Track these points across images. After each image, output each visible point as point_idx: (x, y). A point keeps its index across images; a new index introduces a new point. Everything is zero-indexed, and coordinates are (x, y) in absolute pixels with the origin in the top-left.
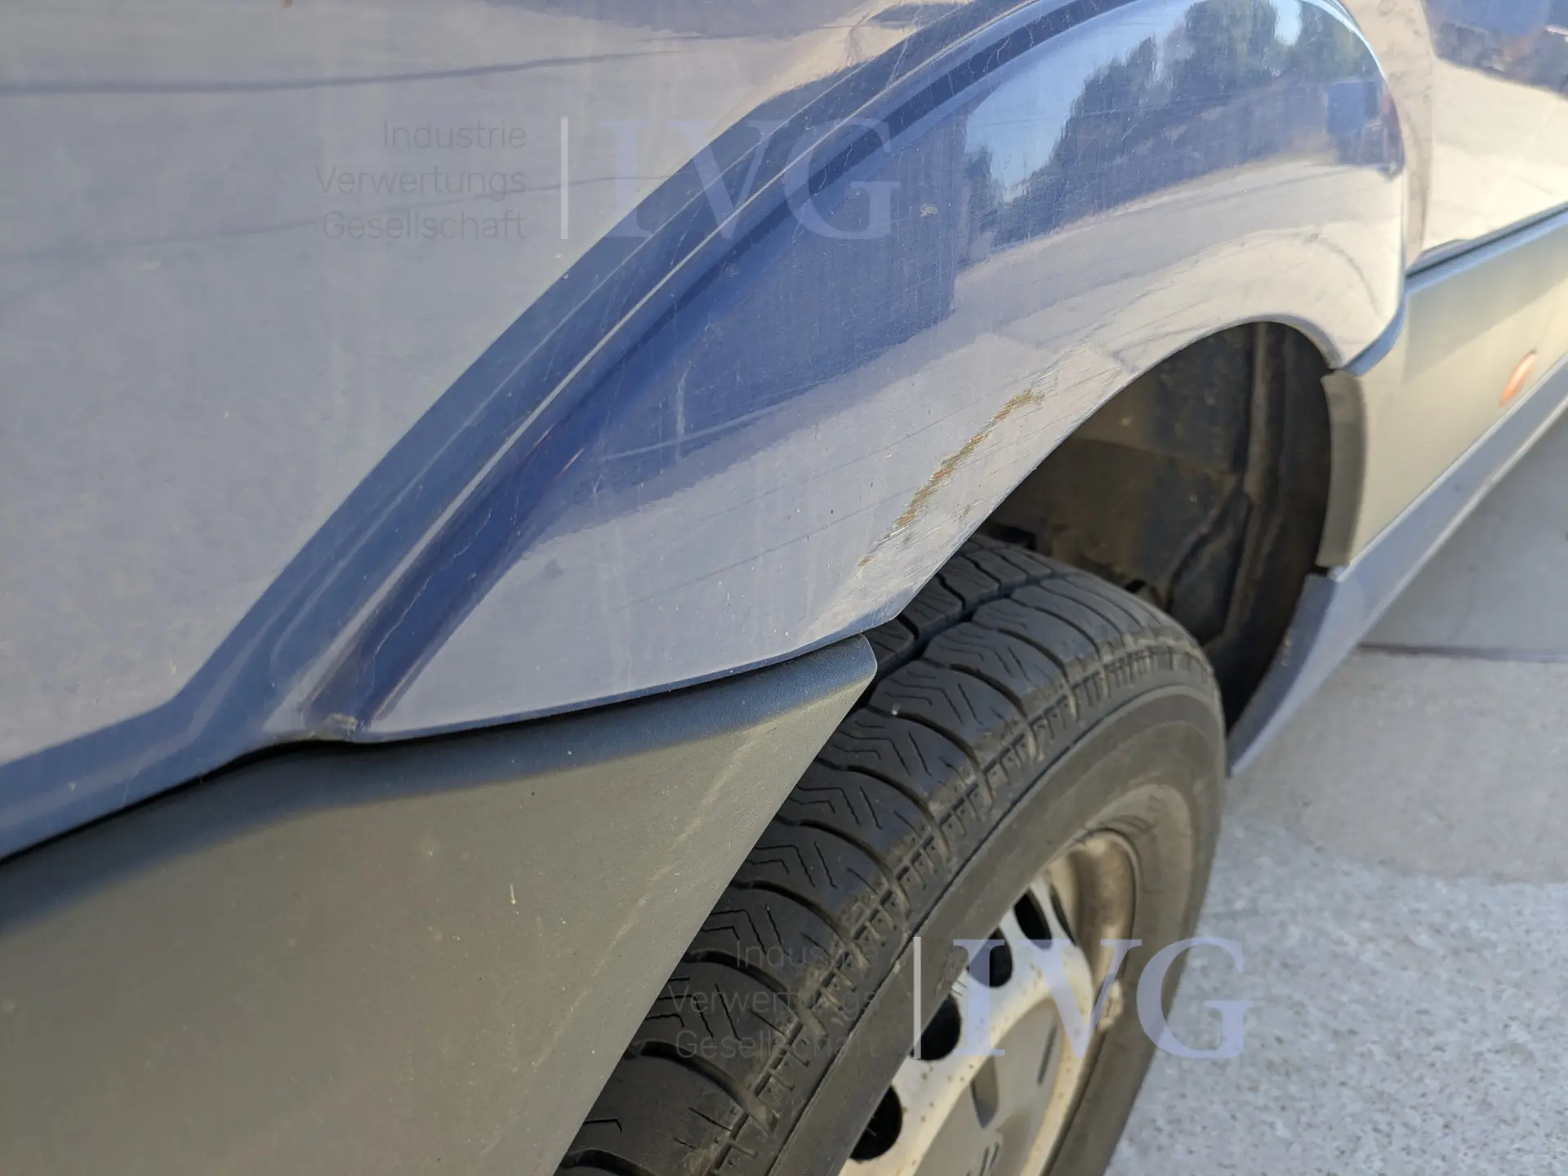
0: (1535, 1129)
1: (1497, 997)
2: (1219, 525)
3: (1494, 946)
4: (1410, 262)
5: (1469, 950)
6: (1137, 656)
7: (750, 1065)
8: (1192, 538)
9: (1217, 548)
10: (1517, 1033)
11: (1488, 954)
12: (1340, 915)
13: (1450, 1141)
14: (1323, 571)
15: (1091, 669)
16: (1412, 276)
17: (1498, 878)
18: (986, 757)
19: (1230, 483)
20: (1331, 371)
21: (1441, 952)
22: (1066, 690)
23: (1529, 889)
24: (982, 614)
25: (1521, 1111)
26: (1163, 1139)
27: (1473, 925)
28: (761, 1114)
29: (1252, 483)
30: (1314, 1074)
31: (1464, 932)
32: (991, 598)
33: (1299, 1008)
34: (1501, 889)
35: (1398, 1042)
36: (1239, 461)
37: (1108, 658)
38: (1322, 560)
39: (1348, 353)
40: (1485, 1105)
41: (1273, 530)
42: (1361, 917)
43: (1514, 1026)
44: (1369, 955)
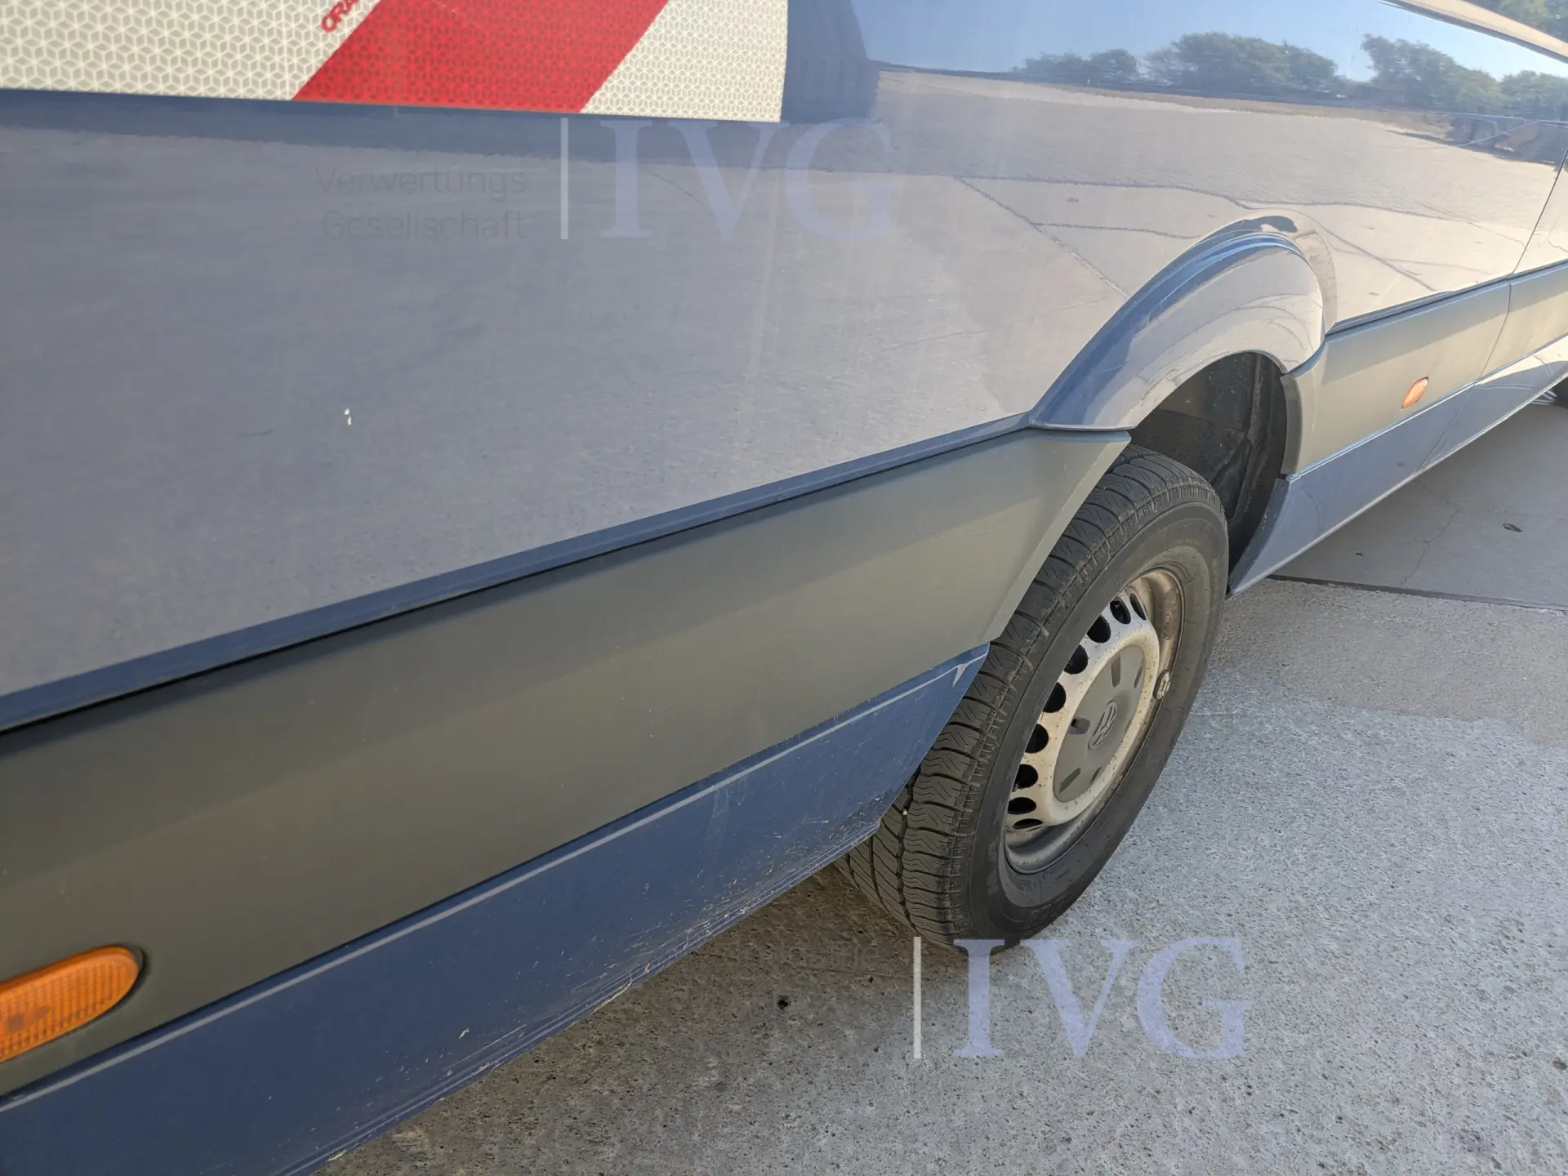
0: (1398, 823)
1: (1389, 767)
2: (1233, 461)
3: (1393, 743)
4: (1326, 332)
5: (1377, 744)
6: (1194, 487)
7: (1061, 585)
8: (1220, 466)
9: (1232, 471)
10: (1397, 782)
11: (1388, 747)
12: (1298, 722)
13: (1348, 823)
14: (1284, 477)
15: (1175, 486)
16: (1328, 336)
17: (1403, 712)
18: (1138, 506)
19: (1241, 436)
20: (1283, 375)
21: (1359, 743)
22: (1166, 490)
23: (1422, 719)
24: (1133, 461)
25: (1392, 815)
26: (1183, 808)
27: (1382, 733)
28: (1063, 604)
29: (1252, 434)
30: (1273, 790)
31: (1375, 736)
32: (1135, 457)
33: (1267, 762)
34: (1403, 718)
35: (1326, 781)
36: (1246, 425)
37: (1182, 484)
38: (1283, 472)
39: (1289, 367)
40: (1371, 811)
41: (1263, 463)
42: (1312, 723)
43: (1396, 780)
44: (1314, 741)
